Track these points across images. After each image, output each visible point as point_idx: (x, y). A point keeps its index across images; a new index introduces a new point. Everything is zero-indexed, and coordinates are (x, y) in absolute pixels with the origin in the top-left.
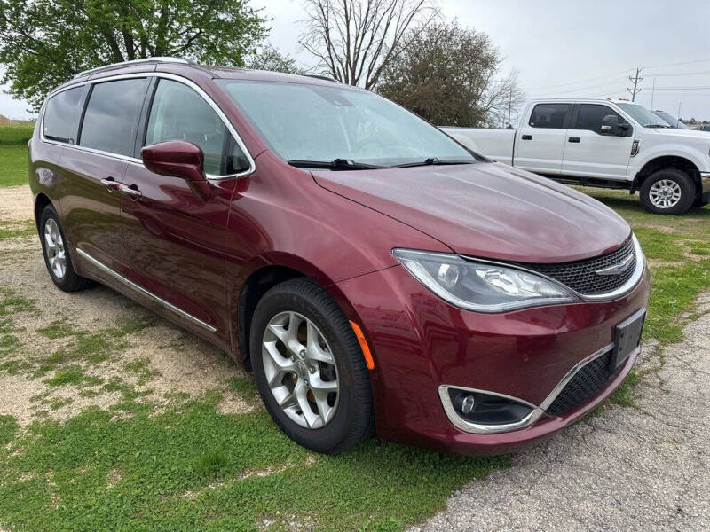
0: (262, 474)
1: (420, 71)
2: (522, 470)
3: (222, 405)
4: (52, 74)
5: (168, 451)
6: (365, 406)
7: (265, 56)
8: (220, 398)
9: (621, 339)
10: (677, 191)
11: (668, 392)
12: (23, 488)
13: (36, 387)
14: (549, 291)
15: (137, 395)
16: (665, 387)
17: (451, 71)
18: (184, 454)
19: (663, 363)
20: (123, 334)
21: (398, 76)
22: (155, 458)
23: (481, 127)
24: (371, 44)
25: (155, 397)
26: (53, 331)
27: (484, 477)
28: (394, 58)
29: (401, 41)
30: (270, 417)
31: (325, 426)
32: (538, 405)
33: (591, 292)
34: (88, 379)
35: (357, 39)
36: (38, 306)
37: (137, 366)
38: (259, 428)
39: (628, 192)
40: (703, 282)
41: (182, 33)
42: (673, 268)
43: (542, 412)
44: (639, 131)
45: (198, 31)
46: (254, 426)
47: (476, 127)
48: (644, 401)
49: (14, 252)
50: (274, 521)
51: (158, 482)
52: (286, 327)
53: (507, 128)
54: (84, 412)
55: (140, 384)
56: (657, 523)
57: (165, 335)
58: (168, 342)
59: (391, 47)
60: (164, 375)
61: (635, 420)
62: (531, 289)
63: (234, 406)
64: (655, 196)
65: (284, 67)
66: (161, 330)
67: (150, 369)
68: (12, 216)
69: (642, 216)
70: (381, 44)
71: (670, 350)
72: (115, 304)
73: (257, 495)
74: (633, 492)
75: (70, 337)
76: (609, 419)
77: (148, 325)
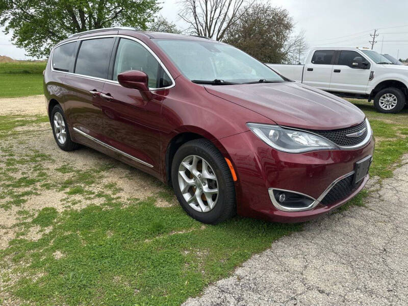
0: (181, 233)
1: (247, 31)
2: (308, 232)
3: (156, 203)
4: (39, 34)
5: (134, 222)
6: (231, 200)
7: (159, 23)
8: (155, 201)
9: (358, 169)
10: (395, 100)
11: (383, 200)
12: (67, 237)
13: (61, 195)
14: (323, 144)
15: (113, 199)
16: (381, 198)
17: (266, 31)
18: (142, 224)
19: (381, 187)
20: (99, 172)
21: (235, 34)
22: (128, 225)
23: (283, 63)
24: (219, 15)
25: (122, 200)
26: (63, 170)
27: (289, 235)
28: (233, 24)
29: (237, 14)
30: (181, 208)
31: (211, 210)
32: (316, 199)
33: (344, 145)
34: (86, 192)
35: (211, 12)
36: (53, 158)
37: (110, 186)
38: (177, 213)
39: (367, 101)
40: (406, 148)
41: (112, 10)
42: (390, 141)
43: (318, 202)
44: (374, 66)
45: (121, 8)
46: (174, 212)
47: (280, 63)
48: (370, 205)
49: (34, 131)
50: (189, 252)
51: (131, 235)
52: (191, 163)
53: (298, 64)
54: (88, 206)
55: (114, 194)
56: (374, 255)
57: (122, 172)
58: (124, 175)
59: (231, 17)
60: (125, 190)
61: (365, 212)
62: (314, 142)
63: (162, 204)
64: (382, 103)
65: (170, 29)
66: (119, 170)
67: (117, 187)
68: (27, 112)
69: (375, 114)
70: (225, 16)
71: (385, 182)
72: (93, 157)
73: (180, 241)
74: (362, 242)
75: (73, 173)
76: (351, 212)
77: (112, 168)
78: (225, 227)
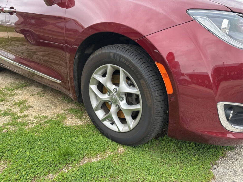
0: (94, 160)
3: (66, 121)
5: (36, 148)
6: (161, 118)
8: (65, 118)
15: (19, 117)
18: (46, 150)
20: (14, 90)
22: (28, 153)
25: (29, 118)
27: (225, 156)
30: (94, 126)
31: (131, 131)
37: (20, 104)
38: (89, 133)
46: (85, 132)
52: (104, 75)
55: (21, 112)
57: (35, 90)
58: (36, 93)
60: (34, 107)
63: (72, 121)
66: (33, 88)
67: (27, 105)
73: (95, 175)
77: (26, 86)
78: (147, 149)
